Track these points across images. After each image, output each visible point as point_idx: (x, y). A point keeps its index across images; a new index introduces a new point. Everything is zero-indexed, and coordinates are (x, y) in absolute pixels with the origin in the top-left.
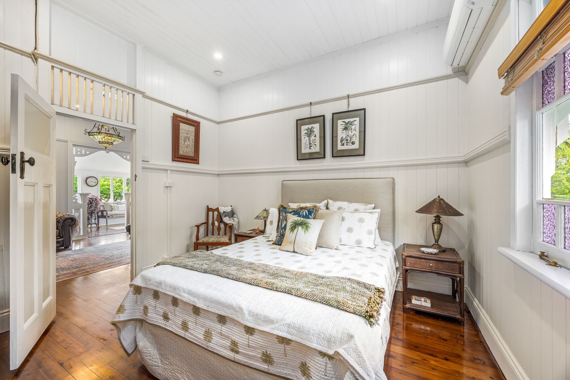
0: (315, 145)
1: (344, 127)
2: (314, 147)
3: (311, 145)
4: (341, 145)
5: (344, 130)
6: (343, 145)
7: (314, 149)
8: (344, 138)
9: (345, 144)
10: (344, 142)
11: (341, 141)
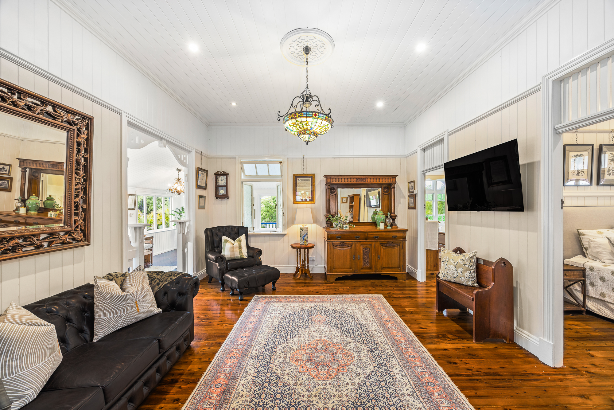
0: (583, 172)
1: (611, 159)
2: (582, 174)
3: (579, 172)
4: (608, 175)
5: (611, 161)
6: (610, 174)
7: (581, 176)
8: (611, 168)
9: (612, 174)
10: (610, 172)
11: (608, 171)
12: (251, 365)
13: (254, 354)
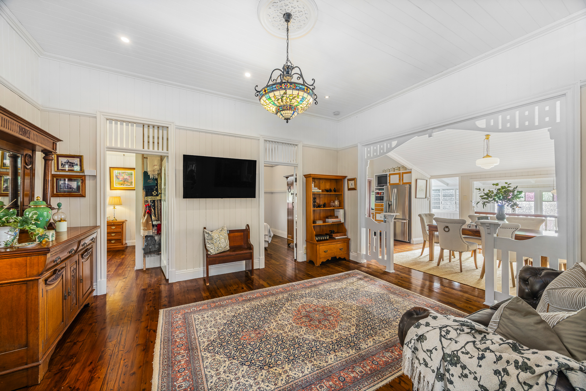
12: (366, 344)
13: (354, 351)
